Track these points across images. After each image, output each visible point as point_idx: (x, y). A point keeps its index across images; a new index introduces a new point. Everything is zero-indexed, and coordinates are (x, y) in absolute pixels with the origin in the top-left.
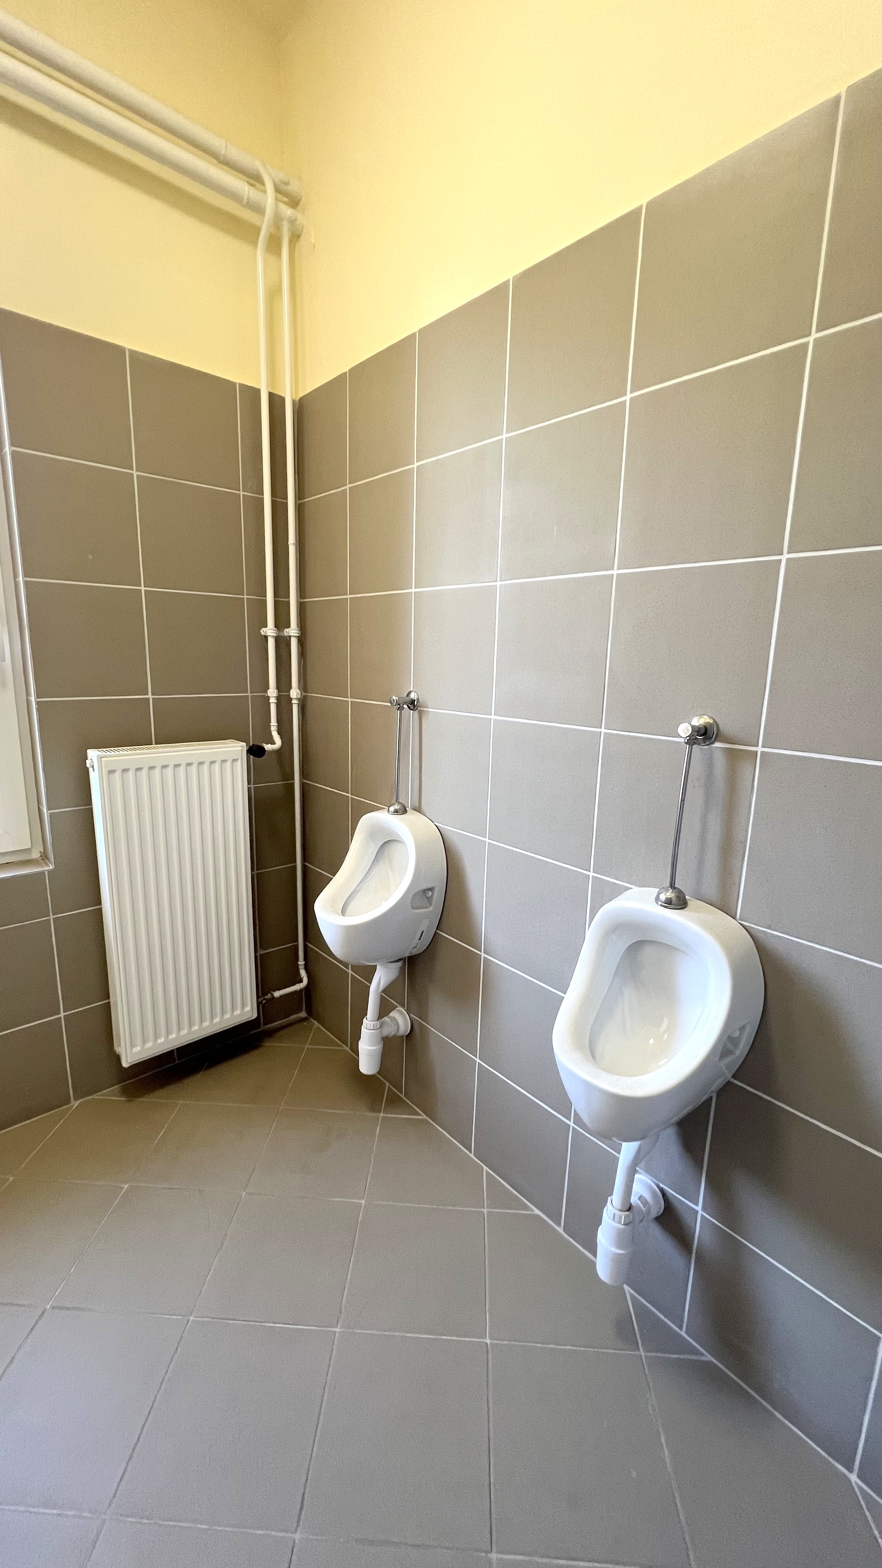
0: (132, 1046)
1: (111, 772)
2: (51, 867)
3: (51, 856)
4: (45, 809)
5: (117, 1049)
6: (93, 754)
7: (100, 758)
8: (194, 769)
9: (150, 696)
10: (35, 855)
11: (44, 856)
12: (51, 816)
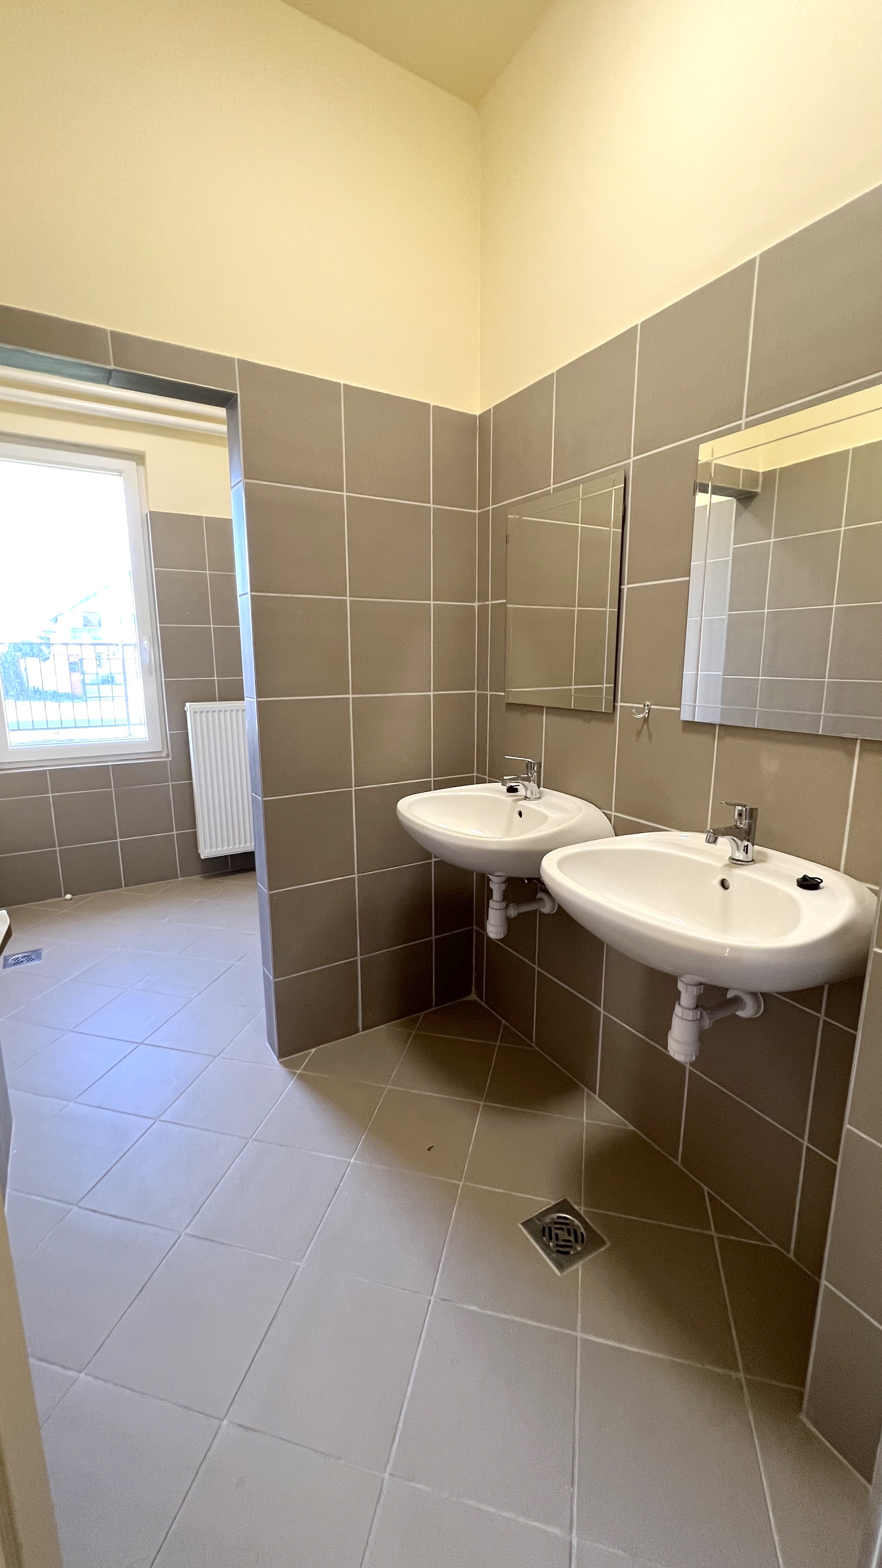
0: (205, 849)
1: (196, 712)
2: (170, 759)
3: (170, 754)
4: (168, 731)
5: (199, 852)
6: (187, 704)
7: (190, 705)
8: (234, 713)
9: (215, 678)
10: (164, 755)
11: (168, 756)
12: (171, 734)
